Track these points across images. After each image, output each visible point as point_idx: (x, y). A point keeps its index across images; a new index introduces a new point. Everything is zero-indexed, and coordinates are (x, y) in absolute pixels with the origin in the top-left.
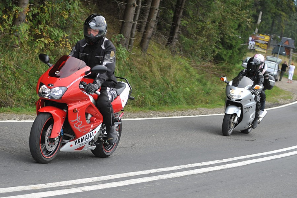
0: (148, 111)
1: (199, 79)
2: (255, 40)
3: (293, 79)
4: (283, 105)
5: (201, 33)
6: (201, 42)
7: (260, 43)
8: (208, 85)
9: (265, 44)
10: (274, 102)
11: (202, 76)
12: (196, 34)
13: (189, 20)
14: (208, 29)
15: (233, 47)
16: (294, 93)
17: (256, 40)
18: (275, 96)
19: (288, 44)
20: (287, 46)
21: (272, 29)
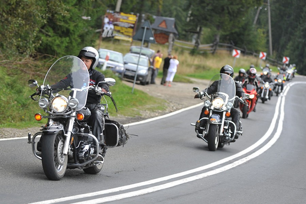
1: (10, 83)
2: (114, 22)
3: (173, 81)
4: (146, 119)
5: (15, 12)
6: (16, 25)
7: (121, 27)
8: (24, 92)
9: (129, 27)
10: (134, 115)
11: (14, 78)
12: (6, 14)
14: (27, 5)
15: (71, 33)
16: (171, 102)
17: (116, 23)
18: (137, 106)
19: (164, 27)
20: (164, 30)
21: (142, 6)
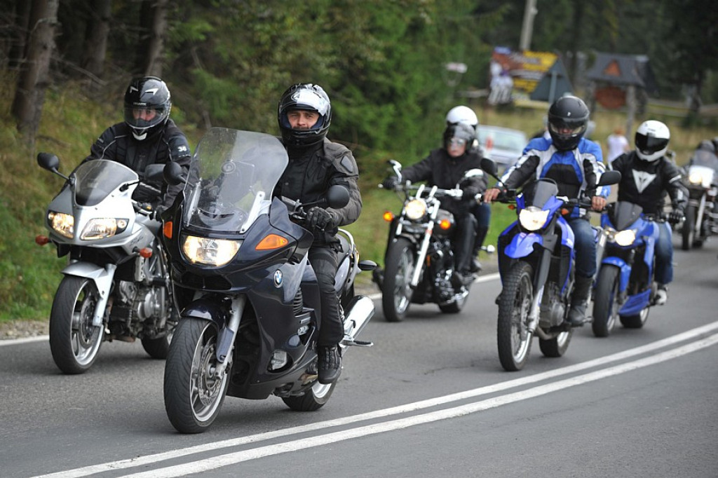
0: (5, 323)
2: (511, 71)
7: (526, 80)
13: (219, 19)
17: (516, 72)
19: (616, 74)
